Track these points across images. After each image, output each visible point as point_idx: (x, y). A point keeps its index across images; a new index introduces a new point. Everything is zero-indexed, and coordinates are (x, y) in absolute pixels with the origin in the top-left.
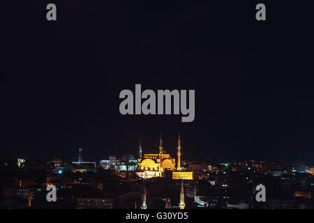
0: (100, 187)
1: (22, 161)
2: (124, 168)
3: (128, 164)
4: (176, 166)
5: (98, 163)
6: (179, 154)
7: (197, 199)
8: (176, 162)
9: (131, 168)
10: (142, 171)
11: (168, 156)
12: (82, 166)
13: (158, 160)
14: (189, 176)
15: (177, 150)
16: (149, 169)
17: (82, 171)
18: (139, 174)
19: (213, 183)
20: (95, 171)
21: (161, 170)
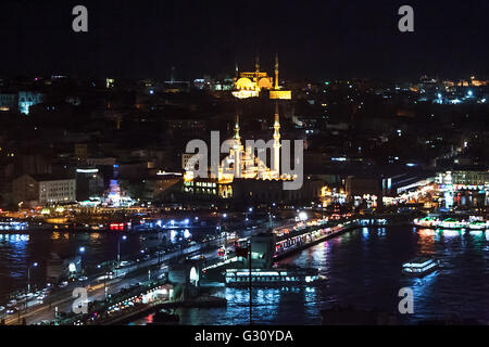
0: (193, 107)
1: (111, 81)
2: (219, 87)
3: (222, 84)
4: (274, 85)
5: (192, 82)
6: (277, 72)
7: (295, 120)
8: (274, 81)
9: (226, 88)
10: (238, 90)
11: (265, 74)
12: (174, 86)
13: (255, 79)
14: (287, 95)
15: (274, 69)
16: (245, 89)
17: (174, 91)
18: (235, 94)
19: (312, 102)
20: (188, 91)
21: (258, 89)
